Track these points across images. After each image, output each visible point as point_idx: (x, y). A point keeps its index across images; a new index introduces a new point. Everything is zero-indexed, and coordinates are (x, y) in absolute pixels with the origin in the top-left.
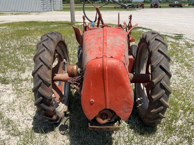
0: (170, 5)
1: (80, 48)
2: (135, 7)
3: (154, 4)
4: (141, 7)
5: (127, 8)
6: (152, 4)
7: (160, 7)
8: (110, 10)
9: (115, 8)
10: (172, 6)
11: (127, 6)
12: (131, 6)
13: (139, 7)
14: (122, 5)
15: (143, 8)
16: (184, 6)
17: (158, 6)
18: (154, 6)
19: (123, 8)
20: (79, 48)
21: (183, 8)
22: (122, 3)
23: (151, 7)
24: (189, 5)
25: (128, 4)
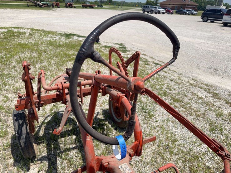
0: (83, 6)
1: (21, 122)
2: (50, 6)
3: (69, 4)
4: (57, 7)
5: (42, 7)
6: (67, 4)
7: (75, 7)
8: (23, 9)
9: (28, 6)
10: (85, 7)
11: (42, 5)
12: (46, 5)
13: (54, 7)
14: (35, 4)
15: (59, 7)
16: (95, 7)
17: (73, 6)
18: (69, 6)
19: (37, 6)
20: (16, 123)
21: (94, 9)
22: (35, 1)
23: (66, 7)
24: (98, 6)
25: (42, 3)
